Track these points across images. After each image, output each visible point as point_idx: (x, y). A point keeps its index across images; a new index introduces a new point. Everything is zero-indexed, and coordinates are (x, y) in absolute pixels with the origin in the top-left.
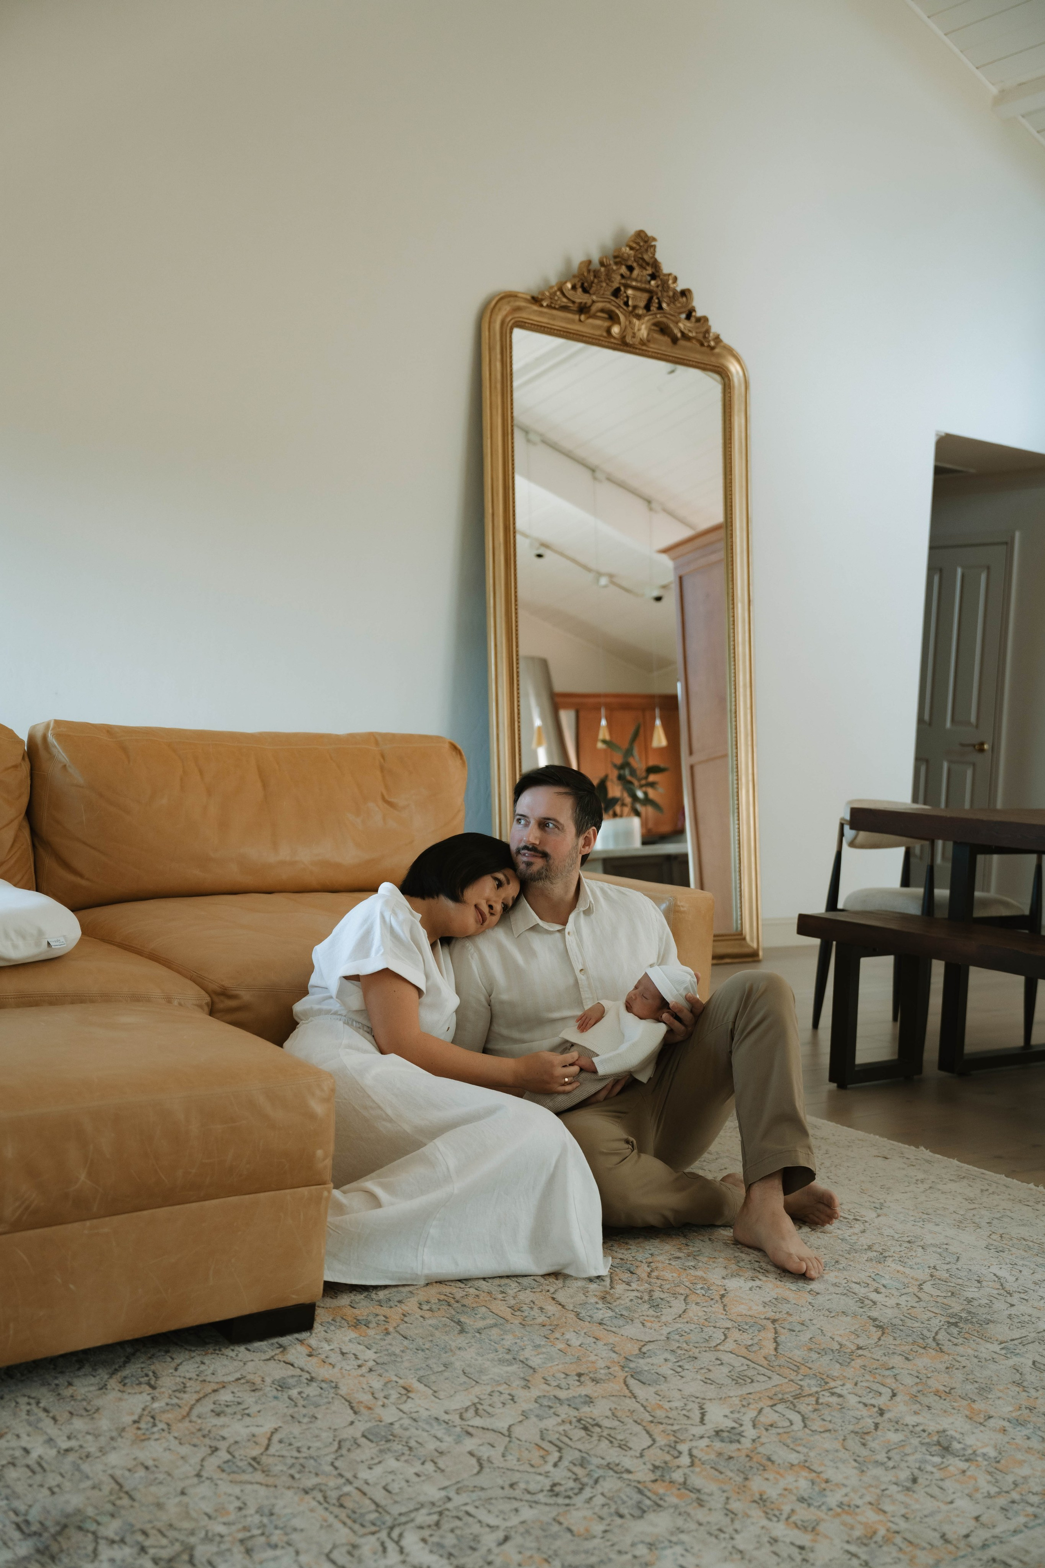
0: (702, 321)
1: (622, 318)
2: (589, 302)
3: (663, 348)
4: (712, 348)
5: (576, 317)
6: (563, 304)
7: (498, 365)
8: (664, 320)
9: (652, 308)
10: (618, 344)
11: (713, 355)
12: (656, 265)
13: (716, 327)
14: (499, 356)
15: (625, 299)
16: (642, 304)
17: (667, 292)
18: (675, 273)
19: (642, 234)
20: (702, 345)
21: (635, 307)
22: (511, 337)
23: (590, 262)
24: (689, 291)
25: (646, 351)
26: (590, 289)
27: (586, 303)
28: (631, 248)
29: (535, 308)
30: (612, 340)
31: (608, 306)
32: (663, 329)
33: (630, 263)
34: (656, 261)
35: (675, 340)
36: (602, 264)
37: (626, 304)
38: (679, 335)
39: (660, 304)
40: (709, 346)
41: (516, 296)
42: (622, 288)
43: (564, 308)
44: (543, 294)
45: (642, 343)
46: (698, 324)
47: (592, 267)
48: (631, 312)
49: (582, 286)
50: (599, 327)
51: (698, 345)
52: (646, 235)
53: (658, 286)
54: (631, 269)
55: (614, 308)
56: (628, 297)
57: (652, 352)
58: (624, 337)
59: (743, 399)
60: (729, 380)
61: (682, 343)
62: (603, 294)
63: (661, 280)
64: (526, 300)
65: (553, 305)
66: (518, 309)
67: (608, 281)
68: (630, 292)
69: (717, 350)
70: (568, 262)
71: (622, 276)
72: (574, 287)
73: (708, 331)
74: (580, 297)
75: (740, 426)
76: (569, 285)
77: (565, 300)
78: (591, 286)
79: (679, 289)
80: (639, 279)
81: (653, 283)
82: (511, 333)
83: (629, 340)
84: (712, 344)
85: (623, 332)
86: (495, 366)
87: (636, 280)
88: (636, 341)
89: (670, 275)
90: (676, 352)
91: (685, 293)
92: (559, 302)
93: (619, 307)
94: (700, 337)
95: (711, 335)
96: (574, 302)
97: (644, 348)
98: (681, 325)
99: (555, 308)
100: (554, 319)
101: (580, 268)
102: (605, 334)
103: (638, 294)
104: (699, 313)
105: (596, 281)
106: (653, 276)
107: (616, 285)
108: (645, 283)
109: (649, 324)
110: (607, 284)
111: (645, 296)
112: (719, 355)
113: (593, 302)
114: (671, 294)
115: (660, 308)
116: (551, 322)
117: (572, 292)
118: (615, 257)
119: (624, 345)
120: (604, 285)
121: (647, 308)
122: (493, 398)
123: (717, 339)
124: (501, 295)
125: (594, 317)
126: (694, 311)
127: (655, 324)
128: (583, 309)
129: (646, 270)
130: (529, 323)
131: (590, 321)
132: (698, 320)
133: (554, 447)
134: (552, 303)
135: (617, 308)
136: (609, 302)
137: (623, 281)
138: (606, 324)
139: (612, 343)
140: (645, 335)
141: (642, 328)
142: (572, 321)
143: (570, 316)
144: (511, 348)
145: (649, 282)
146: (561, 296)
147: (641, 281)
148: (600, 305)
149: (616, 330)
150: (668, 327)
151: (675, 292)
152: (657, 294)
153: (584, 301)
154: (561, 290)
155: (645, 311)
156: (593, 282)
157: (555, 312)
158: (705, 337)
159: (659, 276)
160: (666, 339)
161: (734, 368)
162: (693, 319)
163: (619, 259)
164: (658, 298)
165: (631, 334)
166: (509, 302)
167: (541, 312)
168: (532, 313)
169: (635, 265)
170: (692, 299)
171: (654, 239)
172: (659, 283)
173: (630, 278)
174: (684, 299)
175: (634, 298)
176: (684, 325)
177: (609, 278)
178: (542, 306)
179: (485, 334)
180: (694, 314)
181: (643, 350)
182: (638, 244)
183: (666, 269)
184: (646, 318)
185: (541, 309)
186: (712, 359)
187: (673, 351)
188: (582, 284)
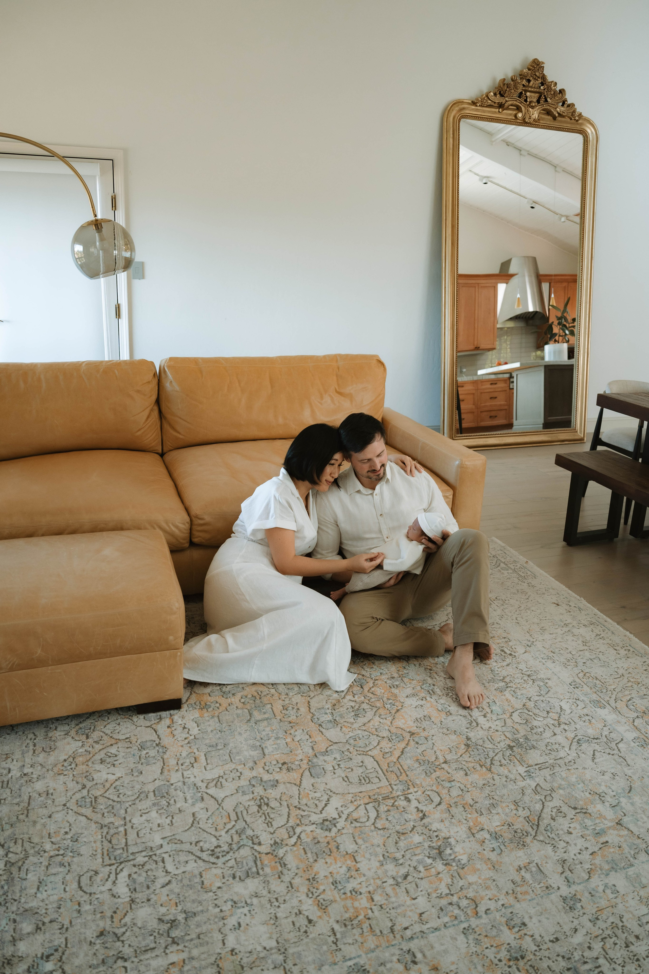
0: (571, 106)
1: (523, 109)
2: (504, 101)
3: (548, 123)
4: (577, 121)
5: (498, 110)
6: (489, 104)
8: (548, 107)
9: (541, 102)
10: (521, 123)
11: (578, 124)
12: (544, 77)
13: (579, 108)
14: (451, 136)
16: (535, 100)
17: (550, 92)
18: (555, 81)
19: (536, 61)
20: (571, 119)
22: (459, 124)
23: (504, 79)
24: (563, 90)
25: (538, 125)
26: (505, 94)
27: (502, 102)
28: (529, 69)
29: (473, 107)
30: (518, 121)
31: (515, 102)
32: (548, 113)
33: (528, 78)
34: (544, 74)
35: (555, 118)
36: (512, 80)
37: (526, 101)
38: (557, 115)
39: (546, 99)
40: (575, 120)
41: (463, 102)
42: (524, 92)
43: (490, 106)
44: (477, 100)
45: (535, 121)
46: (569, 108)
47: (506, 82)
48: (528, 105)
49: (500, 93)
50: (511, 115)
51: (569, 120)
52: (538, 61)
53: (544, 89)
54: (529, 81)
55: (519, 104)
56: (526, 97)
57: (542, 125)
58: (525, 118)
59: (595, 147)
60: (587, 137)
61: (559, 119)
62: (512, 96)
63: (547, 85)
64: (469, 103)
66: (464, 109)
67: (515, 89)
68: (528, 94)
69: (580, 121)
70: (494, 80)
71: (523, 85)
72: (495, 94)
73: (574, 111)
74: (499, 99)
75: (592, 162)
76: (492, 94)
77: (490, 102)
79: (558, 90)
80: (533, 86)
81: (542, 87)
82: (459, 122)
83: (527, 120)
84: (577, 118)
85: (524, 116)
86: (450, 141)
87: (531, 87)
88: (532, 120)
89: (552, 82)
90: (556, 124)
92: (486, 103)
93: (521, 103)
94: (570, 115)
95: (577, 113)
96: (495, 103)
98: (558, 109)
99: (484, 106)
100: (484, 112)
101: (499, 83)
102: (514, 118)
103: (533, 94)
104: (569, 102)
105: (508, 89)
106: (542, 84)
107: (520, 91)
108: (537, 88)
109: (539, 111)
110: (515, 91)
111: (537, 95)
112: (581, 124)
113: (506, 101)
114: (552, 93)
115: (546, 101)
116: (483, 114)
117: (494, 97)
118: (520, 75)
119: (525, 123)
120: (513, 91)
121: (538, 101)
122: (448, 158)
123: (580, 115)
124: (454, 102)
125: (508, 109)
126: (567, 101)
127: (543, 110)
128: (501, 106)
129: (538, 81)
130: (470, 116)
131: (505, 111)
132: (569, 106)
133: (535, 156)
134: (482, 104)
137: (524, 88)
138: (514, 112)
140: (537, 117)
141: (535, 113)
142: (495, 112)
143: (493, 110)
144: (459, 129)
145: (540, 87)
146: (487, 99)
147: (534, 88)
148: (510, 103)
149: (520, 115)
150: (551, 111)
151: (555, 91)
152: (544, 94)
154: (487, 96)
155: (536, 104)
156: (506, 90)
157: (484, 109)
158: (572, 115)
160: (550, 117)
161: (589, 130)
162: (565, 106)
163: (522, 76)
164: (544, 96)
165: (529, 117)
166: (458, 106)
168: (472, 110)
169: (531, 78)
170: (565, 94)
171: (543, 63)
172: (546, 87)
173: (528, 86)
174: (561, 95)
175: (531, 97)
176: (560, 109)
177: (516, 87)
178: (477, 106)
179: (445, 125)
180: (566, 103)
181: (536, 125)
182: (533, 67)
183: (550, 79)
184: (537, 108)
185: (476, 108)
186: (578, 126)
187: (554, 124)
188: (500, 92)
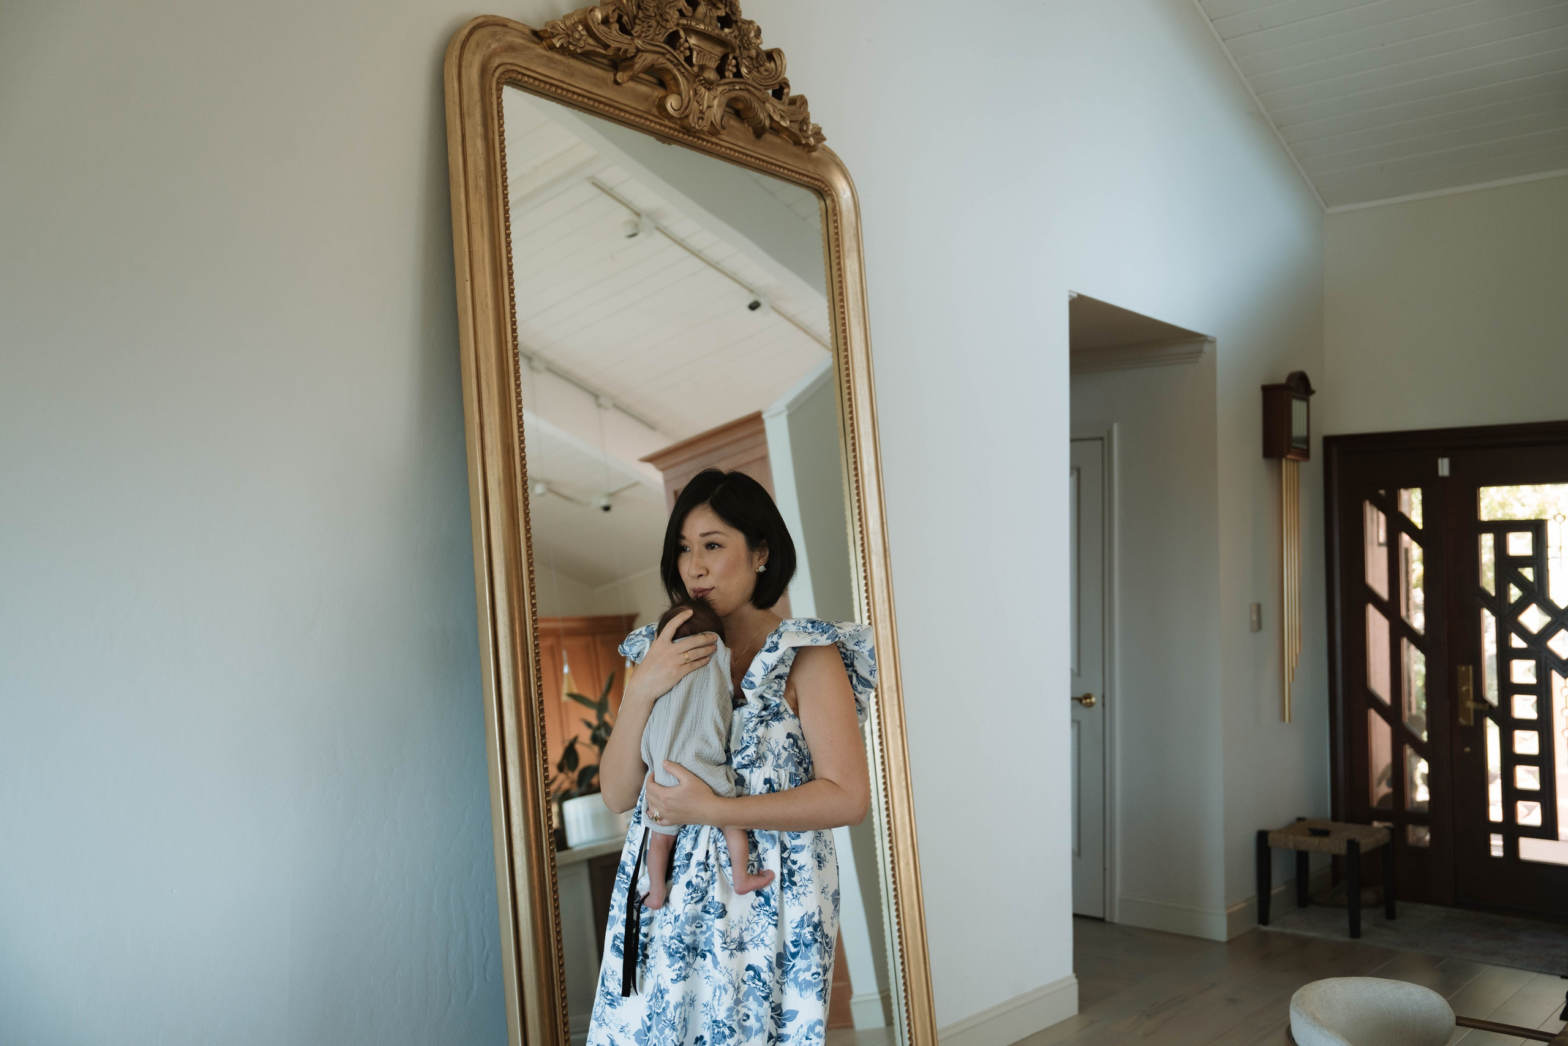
0: (798, 103)
1: (681, 83)
2: (630, 50)
3: (741, 144)
4: (810, 150)
5: (610, 76)
6: (588, 48)
7: (480, 144)
8: (744, 95)
9: (727, 74)
10: (675, 130)
11: (811, 160)
13: (817, 116)
14: (478, 129)
15: (688, 53)
16: (714, 64)
17: (748, 50)
18: (758, 20)
20: (795, 142)
21: (702, 68)
22: (498, 100)
24: (779, 52)
25: (717, 145)
26: (633, 28)
27: (626, 51)
29: (540, 50)
30: (667, 123)
31: (660, 60)
32: (742, 111)
35: (759, 132)
37: (689, 60)
38: (767, 123)
39: (737, 66)
40: (807, 145)
41: (505, 26)
42: (682, 33)
43: (587, 56)
44: (552, 28)
45: (714, 131)
46: (792, 108)
48: (697, 76)
49: (619, 20)
50: (646, 98)
51: (792, 143)
53: (734, 38)
55: (670, 66)
56: (690, 49)
57: (727, 148)
58: (687, 116)
59: (854, 233)
61: (768, 137)
62: (652, 40)
63: (739, 29)
64: (523, 35)
65: (572, 48)
66: (511, 48)
67: (660, 20)
68: (693, 41)
69: (817, 153)
71: (680, 11)
72: (605, 21)
73: (805, 121)
74: (614, 37)
76: (599, 15)
77: (591, 41)
78: (633, 24)
79: (763, 47)
80: (705, 21)
81: (727, 30)
82: (499, 93)
83: (692, 121)
84: (812, 141)
85: (684, 108)
86: (474, 147)
87: (701, 23)
88: (705, 125)
89: (751, 22)
90: (765, 149)
91: (770, 55)
92: (582, 43)
93: (678, 64)
94: (795, 128)
95: (811, 127)
96: (606, 46)
97: (714, 140)
98: (769, 105)
99: (573, 55)
100: (572, 75)
102: (655, 111)
103: (706, 46)
104: (794, 91)
105: (641, 15)
106: (727, 20)
107: (672, 27)
108: (716, 30)
109: (722, 100)
110: (658, 23)
111: (718, 51)
112: (817, 162)
113: (638, 50)
114: (753, 53)
115: (738, 74)
116: (568, 80)
117: (603, 28)
119: (684, 132)
120: (653, 23)
121: (721, 70)
123: (818, 135)
124: (480, 20)
125: (637, 78)
126: (788, 85)
127: (731, 101)
128: (618, 62)
129: (719, 8)
130: (529, 77)
131: (631, 84)
132: (793, 102)
134: (570, 43)
135: (675, 65)
136: (663, 54)
137: (684, 22)
138: (658, 93)
139: (666, 126)
140: (718, 118)
141: (713, 104)
142: (604, 81)
143: (599, 72)
144: (501, 117)
145: (723, 29)
146: (584, 33)
148: (649, 58)
150: (749, 108)
151: (758, 51)
152: (733, 50)
153: (624, 47)
154: (583, 23)
155: (717, 77)
156: (636, 17)
157: (574, 63)
158: (800, 130)
159: (736, 22)
160: (747, 130)
161: (841, 189)
162: (784, 99)
164: (735, 58)
165: (698, 115)
166: (492, 35)
167: (551, 59)
168: (535, 62)
170: (782, 66)
172: (737, 33)
173: (693, 17)
174: (773, 64)
175: (700, 51)
176: (772, 107)
178: (551, 48)
179: (452, 87)
180: (786, 91)
181: (712, 143)
184: (720, 89)
185: (549, 54)
186: (810, 168)
187: (755, 149)
188: (620, 17)
